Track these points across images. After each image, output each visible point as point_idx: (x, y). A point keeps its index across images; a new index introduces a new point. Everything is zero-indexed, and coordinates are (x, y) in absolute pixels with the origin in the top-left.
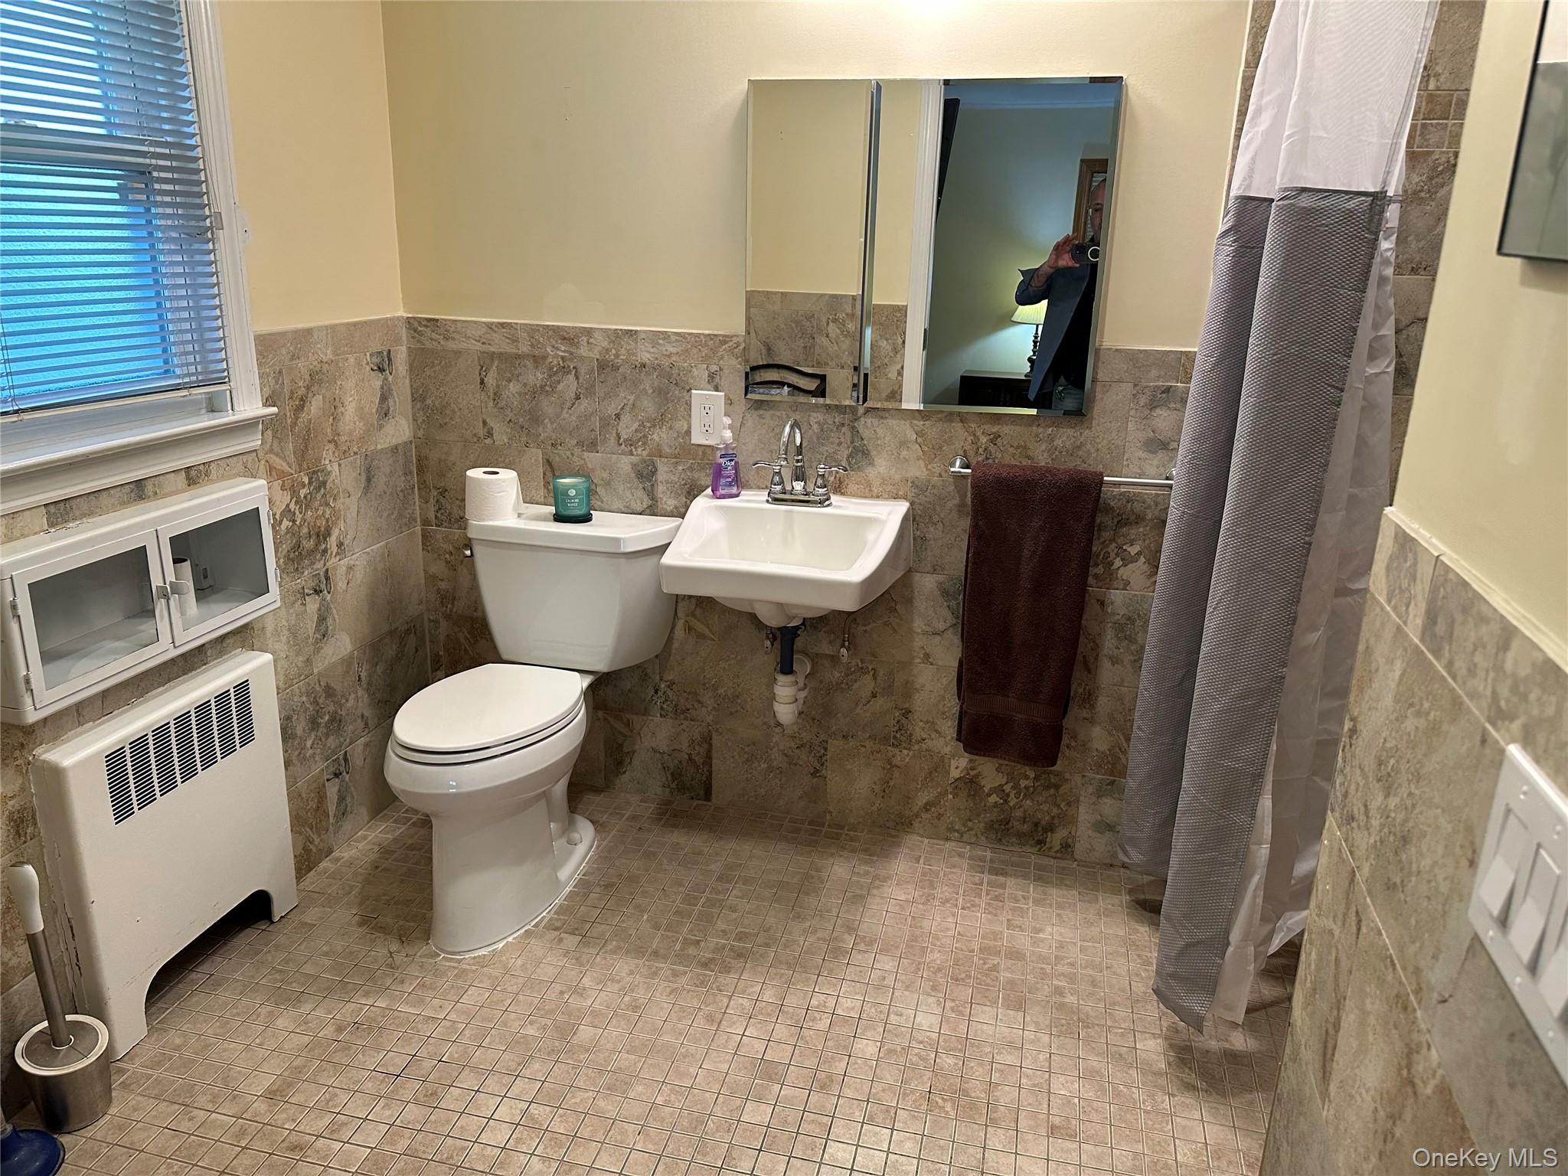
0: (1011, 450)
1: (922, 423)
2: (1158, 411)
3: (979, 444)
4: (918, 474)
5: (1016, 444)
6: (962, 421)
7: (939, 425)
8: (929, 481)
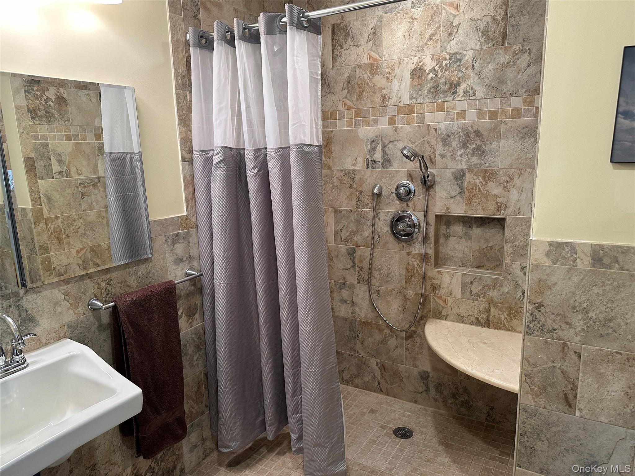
0: (119, 285)
1: (66, 286)
2: (176, 245)
3: (102, 288)
4: (70, 319)
5: (120, 281)
6: (89, 278)
7: (77, 284)
8: (78, 320)
